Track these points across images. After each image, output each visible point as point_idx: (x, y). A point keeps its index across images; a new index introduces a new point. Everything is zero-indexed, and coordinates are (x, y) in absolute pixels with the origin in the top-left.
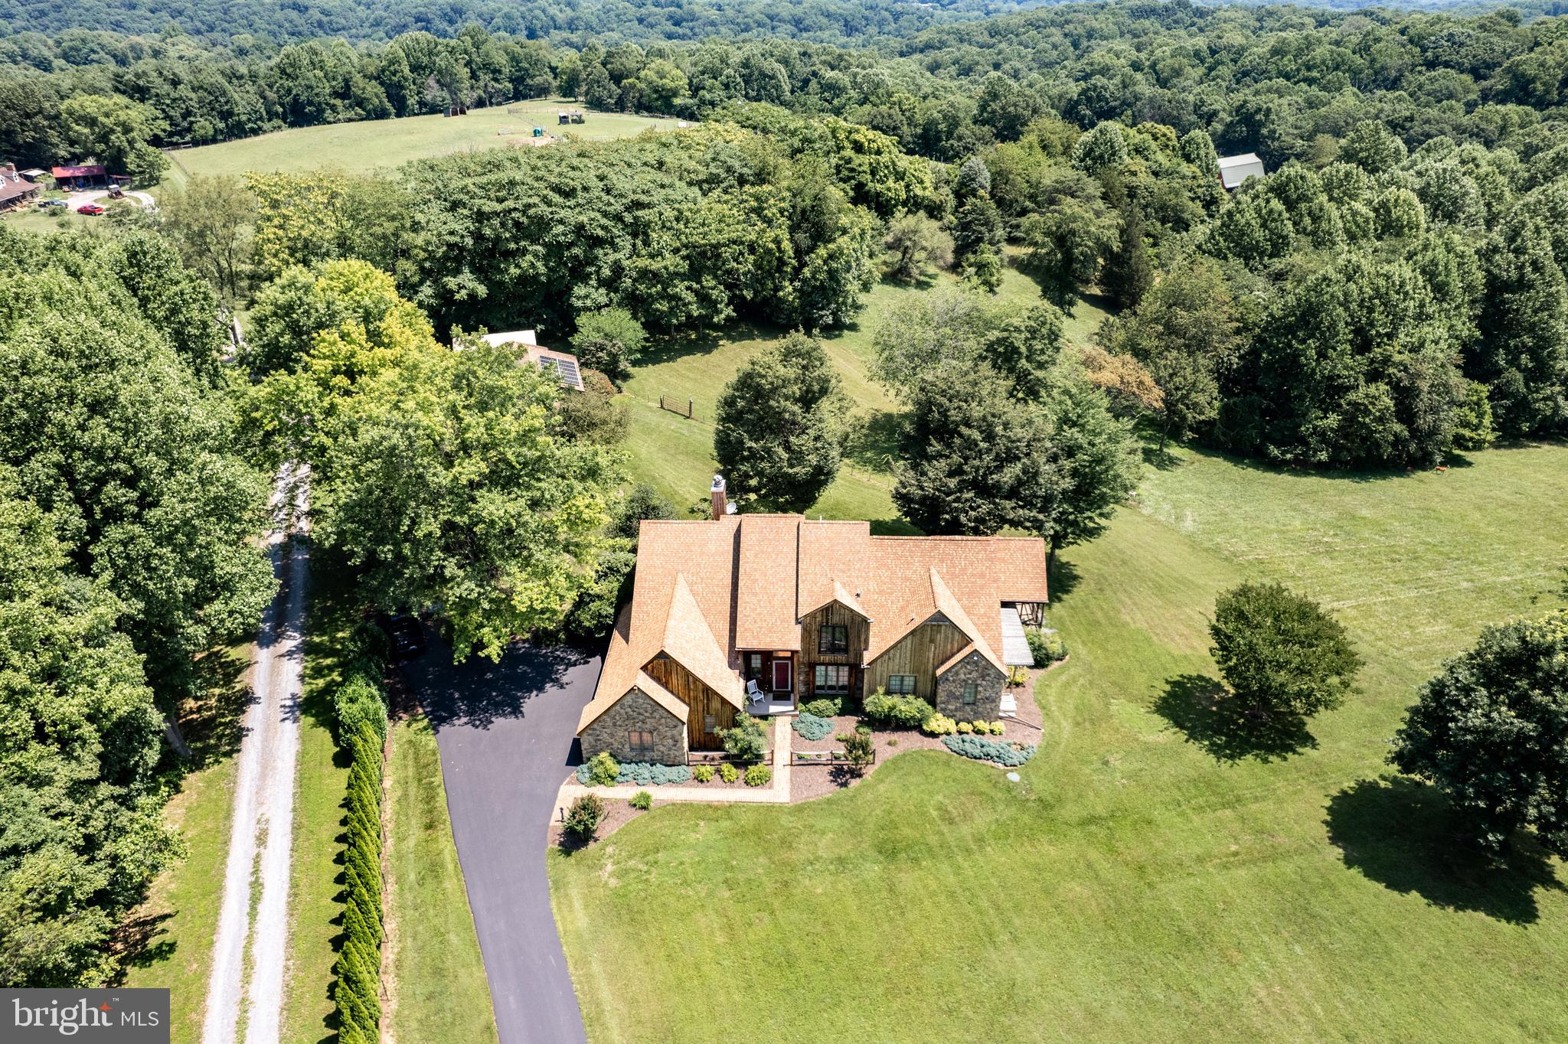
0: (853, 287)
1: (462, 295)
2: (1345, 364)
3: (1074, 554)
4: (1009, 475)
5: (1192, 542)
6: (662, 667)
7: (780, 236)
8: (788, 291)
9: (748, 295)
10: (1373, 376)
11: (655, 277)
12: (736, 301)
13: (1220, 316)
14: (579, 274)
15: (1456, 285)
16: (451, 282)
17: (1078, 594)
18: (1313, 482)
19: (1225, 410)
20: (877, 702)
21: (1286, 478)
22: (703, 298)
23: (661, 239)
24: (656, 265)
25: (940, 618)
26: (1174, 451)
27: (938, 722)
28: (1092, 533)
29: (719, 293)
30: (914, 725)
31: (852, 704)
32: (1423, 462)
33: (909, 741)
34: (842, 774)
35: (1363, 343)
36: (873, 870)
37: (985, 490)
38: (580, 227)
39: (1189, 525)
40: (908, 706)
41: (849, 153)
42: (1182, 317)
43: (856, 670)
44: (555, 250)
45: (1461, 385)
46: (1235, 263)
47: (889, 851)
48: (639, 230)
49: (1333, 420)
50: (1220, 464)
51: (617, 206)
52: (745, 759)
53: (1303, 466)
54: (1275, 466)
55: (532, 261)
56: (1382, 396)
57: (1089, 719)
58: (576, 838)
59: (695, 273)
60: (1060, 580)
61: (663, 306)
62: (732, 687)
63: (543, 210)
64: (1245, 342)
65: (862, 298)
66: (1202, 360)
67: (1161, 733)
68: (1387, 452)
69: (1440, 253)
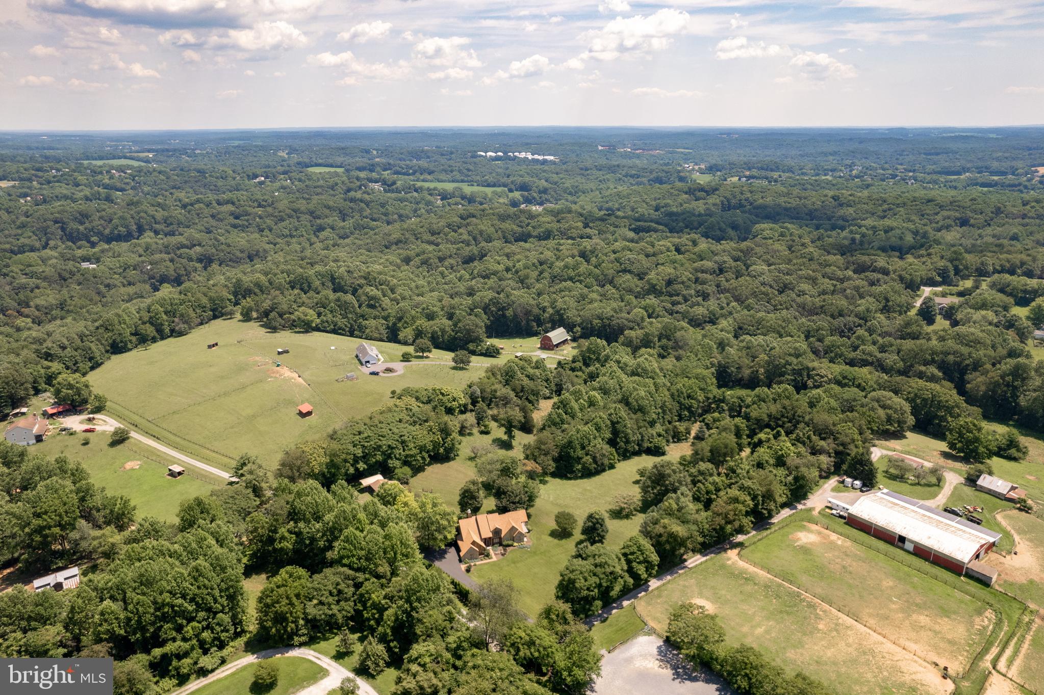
0: (457, 446)
1: (361, 469)
2: (580, 453)
3: (531, 510)
4: (517, 499)
5: (552, 503)
6: (474, 543)
7: (438, 437)
8: (441, 450)
9: (432, 454)
10: (587, 454)
11: (412, 456)
12: (430, 456)
13: (551, 445)
14: (389, 457)
15: (603, 425)
16: (358, 466)
17: (532, 518)
18: (579, 481)
19: (557, 467)
20: (505, 543)
21: (573, 481)
22: (423, 458)
23: (411, 445)
24: (411, 453)
25: (513, 527)
26: (547, 479)
27: (515, 544)
28: (533, 506)
29: (426, 455)
30: (512, 545)
31: (501, 544)
32: (604, 470)
33: (511, 548)
34: (503, 555)
35: (583, 448)
36: (513, 565)
37: (514, 503)
38: (389, 446)
39: (551, 499)
40: (510, 542)
41: (441, 397)
42: (543, 447)
43: (500, 538)
44: (383, 453)
45: (607, 448)
46: (553, 428)
47: (514, 563)
48: (403, 442)
49: (580, 467)
50: (558, 480)
51: (397, 437)
52: (488, 556)
53: (576, 478)
54: (570, 479)
55: (379, 458)
56: (588, 459)
57: (538, 539)
58: (468, 571)
59: (421, 453)
60: (529, 516)
61: (414, 463)
62: (483, 545)
63: (380, 443)
64: (558, 450)
65: (459, 446)
66: (549, 457)
67: (550, 539)
68: (593, 471)
69: (598, 419)
